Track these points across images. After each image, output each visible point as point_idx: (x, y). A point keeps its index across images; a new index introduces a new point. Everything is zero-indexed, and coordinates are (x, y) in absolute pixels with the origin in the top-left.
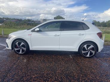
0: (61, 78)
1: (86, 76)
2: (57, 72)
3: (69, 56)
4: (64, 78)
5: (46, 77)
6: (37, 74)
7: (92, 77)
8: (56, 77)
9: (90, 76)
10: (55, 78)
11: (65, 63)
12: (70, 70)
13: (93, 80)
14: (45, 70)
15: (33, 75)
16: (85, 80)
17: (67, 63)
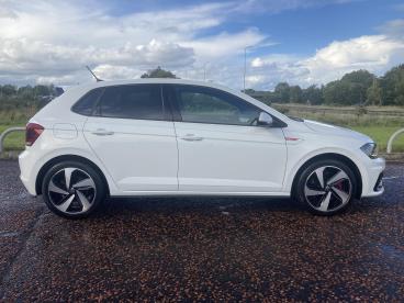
0: (204, 290)
1: (289, 274)
2: (187, 269)
3: (219, 212)
4: (213, 288)
5: (149, 292)
6: (110, 287)
7: (308, 273)
8: (187, 291)
9: (300, 271)
10: (184, 294)
11: (208, 237)
12: (229, 261)
13: (313, 283)
14: (139, 270)
15: (98, 293)
16: (285, 285)
17: (215, 236)
